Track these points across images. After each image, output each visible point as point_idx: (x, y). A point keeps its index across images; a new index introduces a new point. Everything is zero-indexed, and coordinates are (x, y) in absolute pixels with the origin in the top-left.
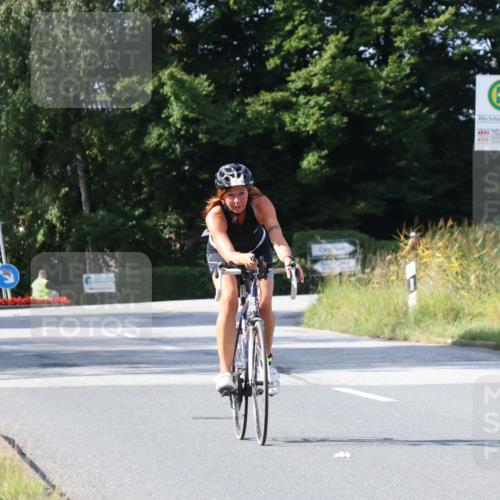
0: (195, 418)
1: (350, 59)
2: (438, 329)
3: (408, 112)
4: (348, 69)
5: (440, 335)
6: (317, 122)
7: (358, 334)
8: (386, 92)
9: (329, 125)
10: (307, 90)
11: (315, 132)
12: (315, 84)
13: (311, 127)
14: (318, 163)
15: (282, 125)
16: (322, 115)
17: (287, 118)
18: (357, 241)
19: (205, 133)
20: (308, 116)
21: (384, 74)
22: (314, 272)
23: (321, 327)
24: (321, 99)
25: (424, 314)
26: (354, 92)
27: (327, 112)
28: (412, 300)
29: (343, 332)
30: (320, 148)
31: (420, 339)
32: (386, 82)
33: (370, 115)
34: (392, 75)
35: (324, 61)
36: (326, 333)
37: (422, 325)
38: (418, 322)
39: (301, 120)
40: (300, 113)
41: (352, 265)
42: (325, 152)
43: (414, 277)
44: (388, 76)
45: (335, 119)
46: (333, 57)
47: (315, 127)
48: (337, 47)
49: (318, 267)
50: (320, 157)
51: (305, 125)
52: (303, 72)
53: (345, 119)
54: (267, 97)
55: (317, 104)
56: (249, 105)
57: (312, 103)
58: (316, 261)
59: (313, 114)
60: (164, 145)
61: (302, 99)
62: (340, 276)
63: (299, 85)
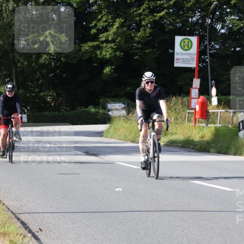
0: (59, 174)
1: (124, 29)
3: (147, 51)
4: (124, 33)
6: (110, 54)
7: (126, 141)
8: (139, 42)
9: (115, 55)
10: (107, 41)
11: (109, 58)
12: (110, 39)
13: (108, 56)
14: (110, 71)
15: (96, 55)
16: (113, 51)
17: (98, 52)
18: (126, 103)
19: (64, 58)
20: (107, 52)
21: (138, 35)
22: (108, 115)
23: (111, 138)
24: (112, 45)
26: (126, 42)
27: (115, 50)
29: (120, 140)
30: (111, 65)
32: (139, 38)
33: (132, 52)
34: (141, 35)
35: (114, 29)
36: (113, 140)
39: (104, 53)
40: (103, 51)
41: (124, 112)
42: (113, 67)
44: (140, 36)
45: (118, 53)
46: (118, 28)
47: (109, 56)
48: (119, 24)
49: (110, 113)
50: (111, 69)
51: (106, 55)
52: (105, 34)
53: (122, 54)
54: (90, 44)
55: (111, 47)
56: (83, 46)
57: (109, 46)
58: (109, 110)
59: (109, 51)
60: (47, 62)
61: (104, 45)
62: (119, 116)
63: (104, 39)
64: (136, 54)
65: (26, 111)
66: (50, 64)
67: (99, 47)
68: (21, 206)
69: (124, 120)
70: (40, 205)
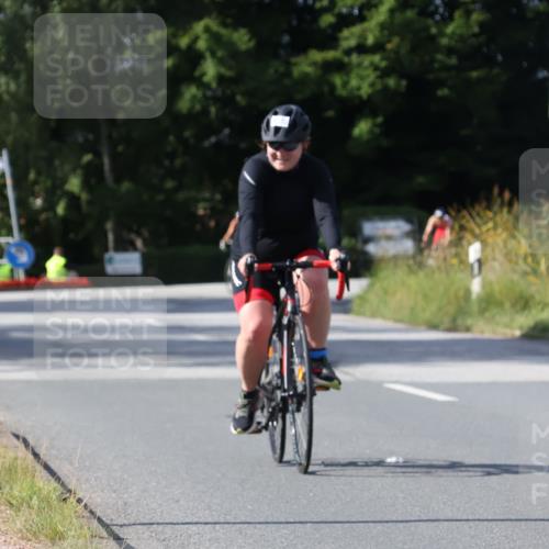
1: (410, 14)
2: (505, 319)
3: (474, 74)
4: (408, 24)
5: (507, 326)
6: (372, 85)
7: (413, 322)
8: (450, 51)
9: (386, 88)
10: (361, 49)
11: (370, 97)
12: (370, 40)
13: (365, 91)
14: (371, 132)
15: (333, 87)
16: (378, 77)
17: (338, 80)
18: (416, 220)
19: (243, 94)
20: (362, 78)
21: (449, 30)
22: (365, 254)
23: (374, 315)
24: (376, 58)
25: (489, 302)
26: (413, 50)
27: (384, 73)
28: (476, 286)
29: (397, 321)
30: (374, 114)
31: (483, 330)
32: (451, 39)
33: (431, 77)
34: (458, 32)
35: (380, 15)
36: (378, 323)
37: (487, 314)
38: (482, 311)
39: (354, 82)
40: (353, 75)
41: (409, 245)
42: (380, 120)
43: (479, 261)
44: (453, 33)
45: (391, 82)
46: (392, 11)
47: (370, 91)
49: (371, 248)
50: (375, 125)
51: (359, 88)
52: (358, 29)
53: (404, 83)
54: (317, 56)
55: (372, 64)
56: (295, 64)
57: (366, 63)
58: (367, 240)
59: (368, 76)
60: (198, 107)
61: (355, 58)
62: (395, 258)
63: (352, 43)
64: (442, 84)
65: (139, 243)
66: (205, 112)
67: (339, 67)
68: (126, 504)
69: (409, 267)
70: (178, 501)
